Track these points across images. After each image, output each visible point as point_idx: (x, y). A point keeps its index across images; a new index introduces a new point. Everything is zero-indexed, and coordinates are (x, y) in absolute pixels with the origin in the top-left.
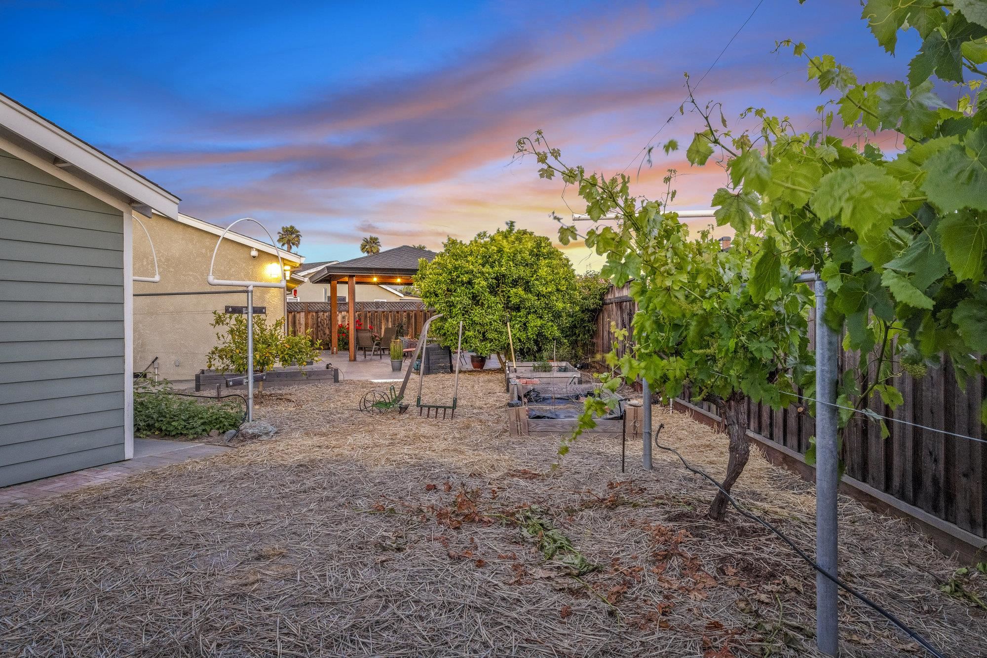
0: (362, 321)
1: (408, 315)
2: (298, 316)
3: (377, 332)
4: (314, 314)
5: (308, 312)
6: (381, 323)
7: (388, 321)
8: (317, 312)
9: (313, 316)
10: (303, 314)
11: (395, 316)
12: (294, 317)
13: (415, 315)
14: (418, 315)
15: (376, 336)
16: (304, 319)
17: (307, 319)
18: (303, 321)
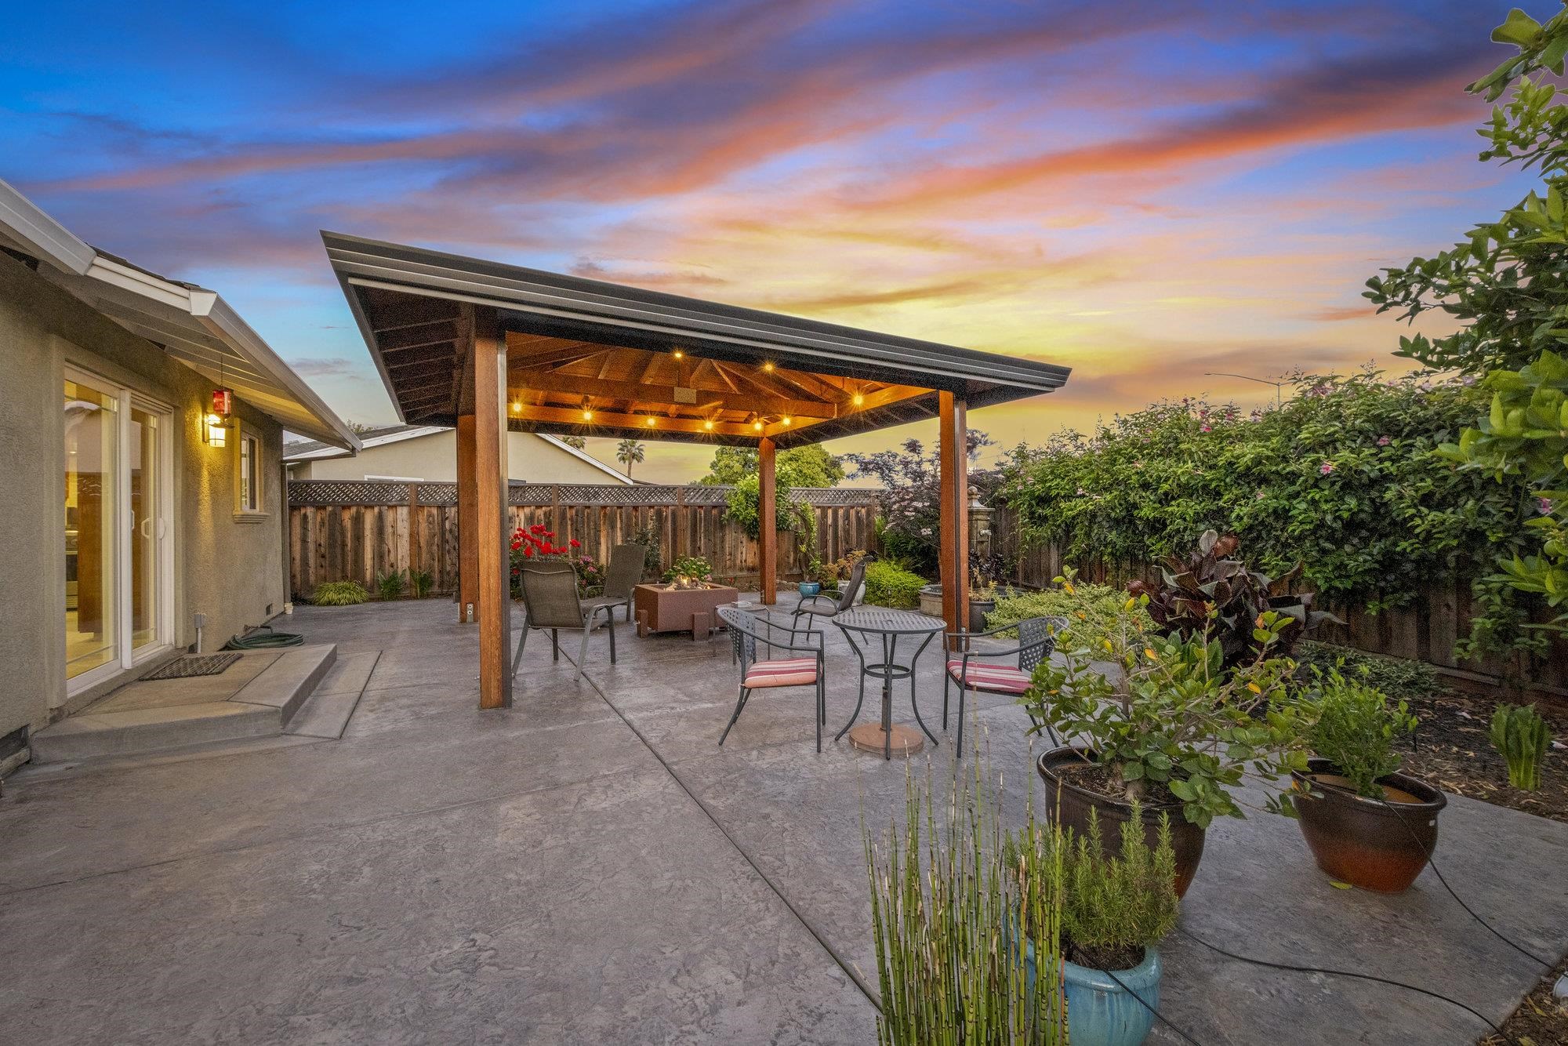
0: (555, 529)
1: (659, 514)
2: (389, 516)
3: (590, 554)
4: (435, 511)
5: (416, 508)
6: (598, 531)
7: (613, 527)
8: (441, 507)
9: (430, 515)
10: (403, 512)
11: (629, 517)
12: (380, 518)
13: (674, 514)
14: (679, 513)
15: (587, 563)
16: (406, 524)
17: (414, 523)
18: (403, 528)
